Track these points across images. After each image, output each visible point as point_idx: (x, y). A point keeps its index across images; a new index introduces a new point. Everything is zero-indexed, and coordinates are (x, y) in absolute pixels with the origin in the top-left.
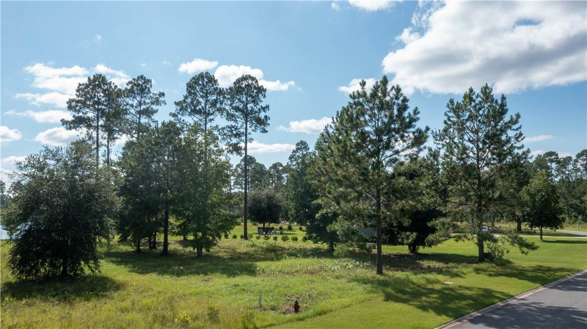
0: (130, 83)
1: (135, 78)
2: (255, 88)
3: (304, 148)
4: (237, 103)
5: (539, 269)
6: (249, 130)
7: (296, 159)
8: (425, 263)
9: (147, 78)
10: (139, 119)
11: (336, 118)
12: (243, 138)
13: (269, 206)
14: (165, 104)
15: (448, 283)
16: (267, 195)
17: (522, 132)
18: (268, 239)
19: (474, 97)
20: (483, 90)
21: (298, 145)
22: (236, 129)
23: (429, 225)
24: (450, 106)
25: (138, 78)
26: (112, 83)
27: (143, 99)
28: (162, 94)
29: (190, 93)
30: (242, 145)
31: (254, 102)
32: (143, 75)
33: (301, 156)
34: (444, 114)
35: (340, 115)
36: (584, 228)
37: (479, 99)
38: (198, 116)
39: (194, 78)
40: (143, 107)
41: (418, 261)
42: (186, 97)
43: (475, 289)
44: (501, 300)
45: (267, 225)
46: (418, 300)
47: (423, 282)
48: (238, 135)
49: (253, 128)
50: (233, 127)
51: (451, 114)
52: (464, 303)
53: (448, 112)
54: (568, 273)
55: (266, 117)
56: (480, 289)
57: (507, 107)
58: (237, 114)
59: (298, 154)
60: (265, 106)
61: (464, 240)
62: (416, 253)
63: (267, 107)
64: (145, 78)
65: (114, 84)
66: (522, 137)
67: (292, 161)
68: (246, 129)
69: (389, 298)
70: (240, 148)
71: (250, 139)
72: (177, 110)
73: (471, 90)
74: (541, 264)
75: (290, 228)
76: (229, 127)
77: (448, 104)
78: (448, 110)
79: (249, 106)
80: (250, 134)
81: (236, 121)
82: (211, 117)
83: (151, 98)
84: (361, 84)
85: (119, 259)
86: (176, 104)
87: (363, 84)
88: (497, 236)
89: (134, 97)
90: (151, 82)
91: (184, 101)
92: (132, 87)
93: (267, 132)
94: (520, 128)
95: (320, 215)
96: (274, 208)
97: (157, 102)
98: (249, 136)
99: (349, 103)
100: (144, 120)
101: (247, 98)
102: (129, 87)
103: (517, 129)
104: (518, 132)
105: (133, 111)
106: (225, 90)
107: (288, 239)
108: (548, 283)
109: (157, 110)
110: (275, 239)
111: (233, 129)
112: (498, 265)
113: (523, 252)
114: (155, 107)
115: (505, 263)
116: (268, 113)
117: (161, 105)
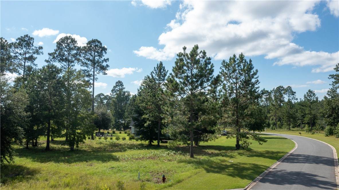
0: (19, 39)
1: (22, 36)
2: (100, 47)
3: (121, 85)
4: (89, 56)
5: (268, 152)
6: (95, 73)
7: (115, 91)
8: (210, 151)
9: (31, 37)
10: (25, 63)
11: (157, 68)
12: (92, 78)
13: (103, 119)
14: (43, 54)
15: (230, 161)
16: (102, 112)
17: (258, 80)
18: (106, 139)
19: (236, 59)
20: (240, 56)
21: (117, 83)
22: (88, 72)
23: (212, 130)
24: (223, 64)
25: (25, 36)
26: (3, 38)
27: (27, 50)
28: (41, 48)
29: (59, 48)
30: (91, 81)
31: (99, 56)
32: (28, 35)
33: (118, 89)
34: (220, 68)
35: (159, 66)
36: (268, 131)
37: (238, 61)
38: (64, 63)
39: (61, 39)
40: (27, 56)
41: (203, 150)
42: (56, 51)
43: (248, 164)
44: (266, 169)
45: (102, 131)
46: (225, 171)
47: (219, 161)
48: (89, 76)
49: (98, 72)
50: (86, 71)
51: (224, 69)
52: (249, 172)
53: (222, 67)
54: (284, 154)
55: (107, 65)
56: (250, 164)
57: (253, 66)
58: (89, 63)
59: (117, 89)
60: (106, 59)
61: (231, 138)
62: (198, 146)
63: (108, 59)
64: (29, 36)
65: (4, 39)
66: (259, 82)
67: (113, 93)
68: (94, 72)
69: (208, 171)
70: (90, 84)
71: (96, 78)
72: (49, 58)
73: (234, 56)
74: (267, 150)
75: (114, 132)
76: (83, 71)
77: (222, 63)
78: (222, 66)
79: (96, 58)
80: (96, 75)
81: (87, 67)
82: (72, 64)
83: (33, 49)
84: (183, 49)
85: (18, 154)
86: (50, 54)
87: (185, 49)
88: (248, 136)
89: (22, 49)
90: (33, 39)
91: (55, 53)
92: (20, 42)
93: (107, 74)
94: (258, 77)
95: (147, 124)
96: (106, 120)
97: (37, 52)
98: (95, 77)
99: (177, 59)
100: (28, 64)
101: (94, 54)
102: (18, 42)
103: (256, 78)
104: (257, 79)
105: (20, 57)
106: (81, 47)
107: (120, 139)
108: (279, 160)
109: (37, 57)
110: (111, 139)
111: (86, 72)
112: (247, 151)
113: (260, 144)
114: (35, 56)
115: (250, 150)
116: (108, 63)
117: (40, 55)
